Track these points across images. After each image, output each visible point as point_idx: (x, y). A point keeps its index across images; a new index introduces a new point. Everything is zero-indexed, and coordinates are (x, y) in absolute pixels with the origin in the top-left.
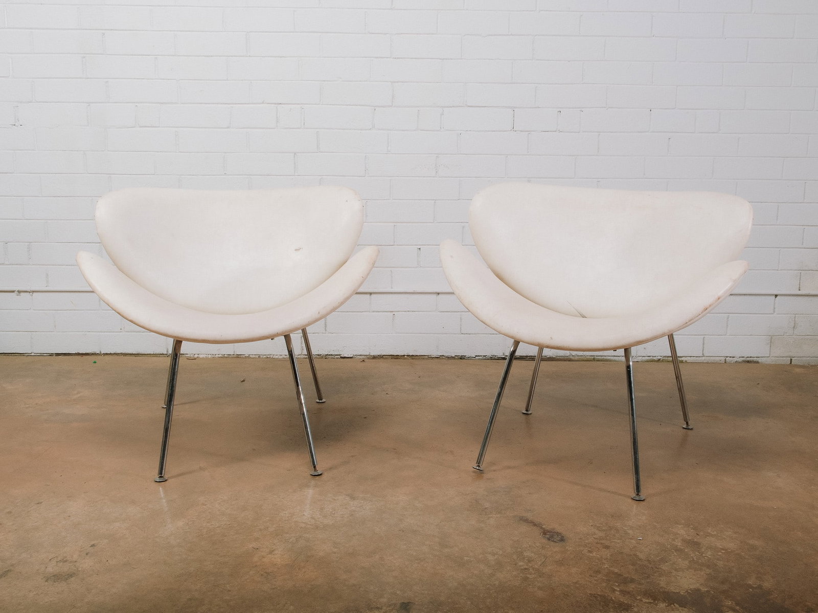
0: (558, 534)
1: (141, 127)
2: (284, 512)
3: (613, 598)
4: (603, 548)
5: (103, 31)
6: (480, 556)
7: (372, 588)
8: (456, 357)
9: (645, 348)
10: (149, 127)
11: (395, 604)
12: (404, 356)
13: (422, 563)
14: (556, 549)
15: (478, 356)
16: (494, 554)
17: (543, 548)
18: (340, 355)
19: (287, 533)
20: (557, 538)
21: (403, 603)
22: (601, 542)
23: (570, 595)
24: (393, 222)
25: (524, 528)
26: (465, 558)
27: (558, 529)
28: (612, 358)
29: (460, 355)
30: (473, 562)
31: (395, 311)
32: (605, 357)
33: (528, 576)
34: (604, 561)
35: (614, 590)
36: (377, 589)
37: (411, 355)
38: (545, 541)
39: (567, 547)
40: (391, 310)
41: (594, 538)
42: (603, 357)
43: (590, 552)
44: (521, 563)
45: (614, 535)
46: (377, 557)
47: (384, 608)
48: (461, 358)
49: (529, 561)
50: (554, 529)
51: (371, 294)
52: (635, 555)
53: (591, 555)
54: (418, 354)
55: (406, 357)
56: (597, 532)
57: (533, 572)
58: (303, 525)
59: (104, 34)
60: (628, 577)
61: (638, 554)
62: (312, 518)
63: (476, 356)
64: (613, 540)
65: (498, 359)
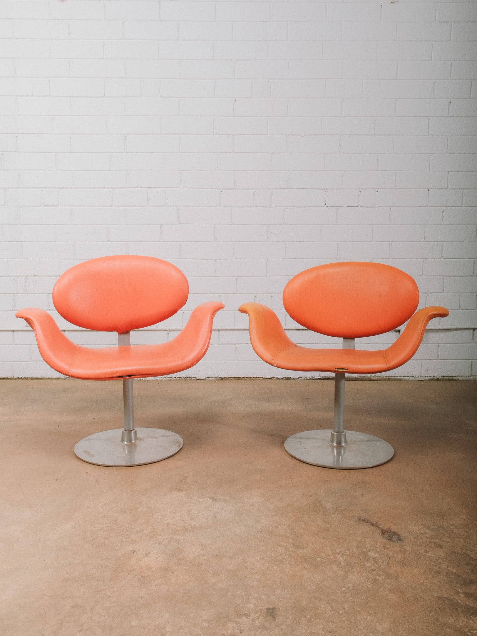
0: (395, 534)
1: (45, 206)
2: (158, 515)
3: (460, 601)
4: (437, 547)
5: (17, 135)
6: (331, 557)
7: (239, 592)
8: (284, 378)
9: (427, 370)
10: (51, 206)
11: (262, 610)
12: (244, 377)
13: (281, 565)
14: (396, 549)
15: (301, 377)
16: (343, 555)
17: (385, 548)
18: (196, 377)
19: (160, 535)
20: (395, 538)
21: (269, 609)
22: (434, 541)
23: (419, 597)
24: (236, 276)
25: (365, 528)
26: (319, 559)
27: (394, 529)
28: (402, 378)
29: (287, 377)
30: (325, 564)
31: (237, 344)
32: (397, 377)
33: (378, 577)
34: (442, 561)
35: (458, 593)
36: (243, 594)
37: (250, 377)
38: (384, 541)
39: (405, 547)
40: (234, 343)
41: (426, 537)
42: (395, 377)
43: (426, 551)
44: (368, 564)
45: (443, 534)
46: (240, 559)
47: (252, 614)
48: (288, 379)
49: (376, 562)
50: (389, 528)
51: (219, 330)
52: (466, 554)
53: (428, 554)
54: (255, 377)
55: (246, 378)
56: (427, 531)
57: (381, 573)
58: (174, 527)
59: (17, 137)
60: (466, 578)
61: (469, 553)
62: (182, 520)
63: (299, 377)
64: (444, 539)
65: (316, 380)
